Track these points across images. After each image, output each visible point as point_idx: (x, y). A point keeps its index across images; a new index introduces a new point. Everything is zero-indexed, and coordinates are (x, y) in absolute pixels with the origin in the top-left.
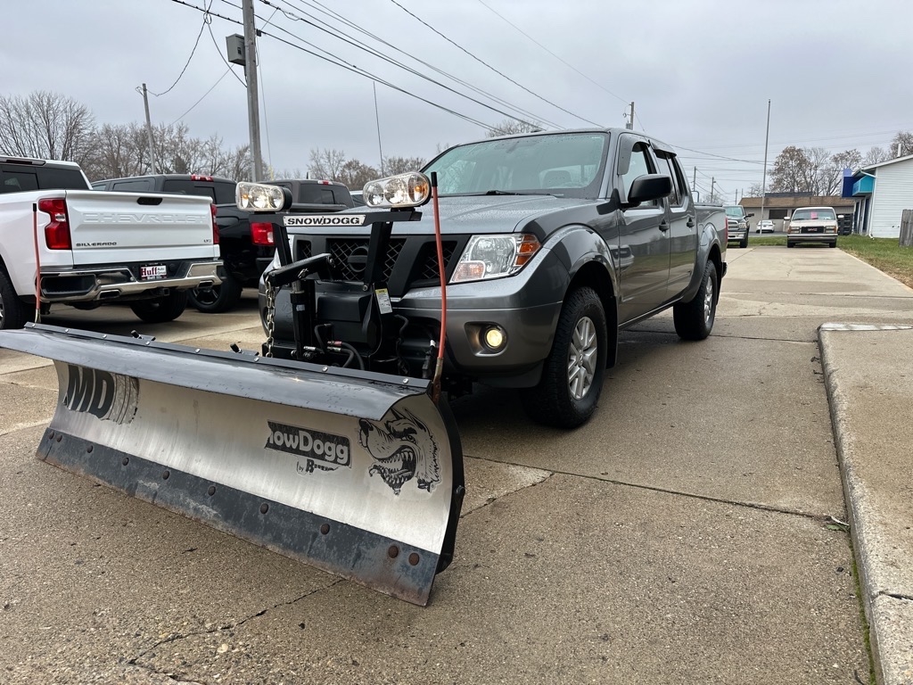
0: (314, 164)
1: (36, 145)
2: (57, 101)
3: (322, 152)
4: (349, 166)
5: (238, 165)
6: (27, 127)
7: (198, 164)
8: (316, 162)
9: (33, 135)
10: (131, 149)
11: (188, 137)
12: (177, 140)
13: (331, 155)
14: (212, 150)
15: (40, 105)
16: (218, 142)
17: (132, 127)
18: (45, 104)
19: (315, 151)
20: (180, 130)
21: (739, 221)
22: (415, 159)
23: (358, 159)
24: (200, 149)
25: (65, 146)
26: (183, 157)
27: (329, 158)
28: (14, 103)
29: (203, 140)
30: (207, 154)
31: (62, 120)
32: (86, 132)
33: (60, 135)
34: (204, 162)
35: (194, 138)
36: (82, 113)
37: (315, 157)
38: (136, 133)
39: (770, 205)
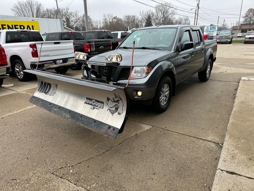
0: (104, 18)
1: (29, 15)
2: (33, 2)
3: (106, 14)
4: (114, 18)
5: (83, 19)
6: (26, 10)
7: (72, 19)
8: (105, 17)
9: (28, 12)
10: (54, 15)
11: (69, 11)
12: (66, 12)
13: (109, 15)
14: (76, 15)
15: (29, 3)
16: (77, 12)
17: (54, 9)
18: (30, 3)
19: (105, 14)
20: (67, 9)
21: (229, 36)
22: (133, 15)
23: (116, 16)
24: (72, 15)
25: (36, 15)
26: (68, 17)
27: (108, 16)
28: (22, 3)
29: (73, 12)
30: (75, 16)
31: (35, 7)
32: (42, 11)
33: (35, 12)
34: (74, 18)
35: (71, 11)
36: (40, 5)
37: (104, 16)
38: (55, 10)
39: (242, 28)
